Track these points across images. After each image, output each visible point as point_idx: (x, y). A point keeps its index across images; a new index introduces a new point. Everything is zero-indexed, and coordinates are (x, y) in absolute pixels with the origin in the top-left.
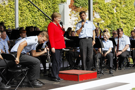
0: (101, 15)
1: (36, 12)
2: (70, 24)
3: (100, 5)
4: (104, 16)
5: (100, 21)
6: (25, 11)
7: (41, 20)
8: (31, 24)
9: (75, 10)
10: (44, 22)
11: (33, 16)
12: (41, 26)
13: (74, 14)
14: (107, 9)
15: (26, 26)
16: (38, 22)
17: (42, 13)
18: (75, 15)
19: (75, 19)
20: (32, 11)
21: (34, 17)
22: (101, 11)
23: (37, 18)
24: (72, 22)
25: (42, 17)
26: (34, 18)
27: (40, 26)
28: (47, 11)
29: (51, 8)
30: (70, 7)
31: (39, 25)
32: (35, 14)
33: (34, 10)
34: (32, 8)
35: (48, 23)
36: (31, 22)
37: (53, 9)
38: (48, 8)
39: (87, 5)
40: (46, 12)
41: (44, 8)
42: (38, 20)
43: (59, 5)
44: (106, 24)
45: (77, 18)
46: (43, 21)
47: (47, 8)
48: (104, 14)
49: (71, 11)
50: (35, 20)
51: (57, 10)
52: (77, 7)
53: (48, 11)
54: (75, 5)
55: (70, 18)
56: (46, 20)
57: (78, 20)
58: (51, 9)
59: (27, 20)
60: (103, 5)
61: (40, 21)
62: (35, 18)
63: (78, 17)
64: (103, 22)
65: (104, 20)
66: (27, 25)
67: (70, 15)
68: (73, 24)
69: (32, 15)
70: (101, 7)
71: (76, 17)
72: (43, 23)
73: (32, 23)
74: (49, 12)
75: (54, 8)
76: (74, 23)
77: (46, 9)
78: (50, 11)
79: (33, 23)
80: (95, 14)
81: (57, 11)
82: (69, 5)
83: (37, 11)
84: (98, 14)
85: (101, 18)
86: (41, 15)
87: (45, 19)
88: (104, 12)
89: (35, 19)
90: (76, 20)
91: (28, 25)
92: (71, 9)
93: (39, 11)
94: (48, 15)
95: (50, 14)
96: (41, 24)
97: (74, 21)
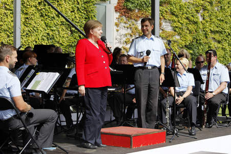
0: (175, 25)
2: (117, 41)
3: (172, 7)
4: (180, 28)
5: (172, 36)
6: (32, 16)
8: (43, 39)
9: (125, 16)
10: (67, 37)
11: (47, 26)
12: (63, 45)
13: (125, 23)
14: (186, 14)
15: (34, 43)
16: (57, 37)
17: (64, 20)
18: (126, 25)
19: (127, 33)
20: (46, 15)
22: (174, 18)
23: (54, 28)
24: (119, 38)
25: (64, 28)
26: (49, 28)
27: (61, 44)
28: (73, 17)
30: (117, 9)
31: (58, 42)
32: (52, 21)
33: (49, 14)
34: (46, 10)
35: (75, 38)
36: (43, 37)
37: (85, 12)
38: (76, 10)
39: (148, 7)
40: (73, 19)
41: (69, 10)
42: (57, 33)
43: (97, 6)
44: (183, 42)
45: (129, 30)
46: (66, 35)
47: (74, 11)
48: (181, 23)
50: (51, 33)
51: (93, 14)
52: (130, 10)
53: (75, 17)
54: (127, 7)
55: (117, 31)
56: (72, 33)
57: (132, 34)
58: (81, 12)
59: (37, 33)
62: (52, 28)
63: (131, 28)
64: (177, 38)
65: (180, 34)
66: (36, 42)
67: (117, 25)
68: (122, 41)
69: (45, 23)
71: (128, 28)
72: (67, 39)
73: (45, 38)
74: (78, 18)
76: (124, 39)
77: (71, 12)
78: (80, 16)
79: (47, 38)
80: (164, 24)
81: (93, 17)
82: (116, 5)
83: (55, 16)
84: (168, 24)
85: (175, 31)
86: (62, 24)
87: (71, 31)
89: (52, 30)
90: (129, 34)
91: (38, 41)
92: (118, 14)
93: (60, 16)
94: (76, 24)
95: (80, 22)
96: (62, 41)
97: (124, 35)
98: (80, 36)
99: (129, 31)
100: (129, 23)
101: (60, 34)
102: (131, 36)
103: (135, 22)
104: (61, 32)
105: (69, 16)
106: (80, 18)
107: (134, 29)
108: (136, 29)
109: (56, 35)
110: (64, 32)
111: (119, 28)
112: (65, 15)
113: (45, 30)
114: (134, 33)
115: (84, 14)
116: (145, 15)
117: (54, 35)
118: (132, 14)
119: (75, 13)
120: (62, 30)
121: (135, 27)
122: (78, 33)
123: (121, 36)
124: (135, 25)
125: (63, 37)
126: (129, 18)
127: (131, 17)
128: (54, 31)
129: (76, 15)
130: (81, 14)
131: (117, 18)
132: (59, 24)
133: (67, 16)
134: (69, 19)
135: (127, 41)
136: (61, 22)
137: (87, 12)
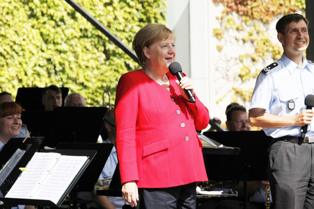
1: (62, 20)
2: (218, 75)
6: (9, 17)
8: (39, 75)
9: (238, 12)
10: (98, 69)
11: (46, 42)
12: (85, 87)
13: (238, 29)
15: (16, 82)
16: (71, 69)
17: (89, 26)
18: (241, 35)
19: (243, 53)
20: (43, 14)
21: (54, 43)
24: (224, 66)
25: (88, 45)
26: (51, 46)
27: (82, 84)
28: (110, 18)
29: (132, 4)
31: (75, 81)
32: (58, 29)
33: (51, 11)
35: (117, 71)
36: (38, 68)
37: (139, 6)
40: (109, 22)
42: (72, 58)
45: (248, 45)
46: (93, 63)
47: (111, 4)
50: (57, 59)
51: (158, 11)
53: (116, 18)
55: (220, 49)
56: (108, 58)
57: (255, 56)
58: (130, 6)
59: (21, 59)
61: (83, 64)
62: (59, 47)
63: (252, 42)
66: (20, 81)
67: (218, 35)
68: (231, 74)
69: (42, 34)
72: (96, 72)
73: (43, 72)
74: (122, 21)
75: (142, 3)
76: (237, 69)
77: (106, 5)
78: (127, 16)
81: (159, 16)
83: (66, 17)
87: (106, 52)
89: (60, 52)
90: (247, 56)
91: (24, 78)
92: (221, 8)
93: (78, 15)
94: (119, 34)
95: (127, 30)
96: (84, 76)
97: (236, 59)
98: (128, 66)
99: (249, 49)
100: (248, 29)
101: (80, 61)
102: (253, 60)
103: (261, 26)
104: (81, 55)
105: (100, 15)
106: (126, 19)
107: (261, 44)
108: (265, 42)
109: (70, 62)
110: (90, 56)
111: (222, 43)
112: (91, 14)
113: (43, 51)
114: (259, 52)
115: (137, 10)
116: (287, 7)
117: (64, 64)
118: (255, 7)
119: (114, 8)
120: (84, 50)
121: (264, 38)
122: (123, 57)
123: (229, 61)
124: (263, 34)
125: (87, 67)
126: (247, 15)
127: (252, 14)
128: (65, 52)
129: (117, 13)
130: (128, 9)
131: (217, 18)
132: (76, 37)
133: (95, 17)
134: (101, 22)
135: (243, 73)
136: (81, 30)
137: (143, 6)
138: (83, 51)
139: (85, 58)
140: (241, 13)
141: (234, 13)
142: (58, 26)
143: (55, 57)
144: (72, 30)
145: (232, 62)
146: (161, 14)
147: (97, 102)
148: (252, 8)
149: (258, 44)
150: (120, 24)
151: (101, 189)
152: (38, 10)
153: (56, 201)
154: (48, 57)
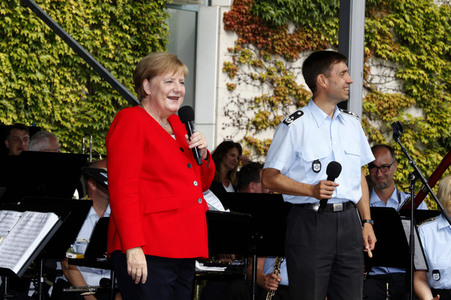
0: (409, 74)
1: (36, 42)
2: (228, 120)
3: (400, 21)
4: (424, 85)
5: (400, 109)
7: (63, 91)
8: (4, 109)
9: (256, 44)
10: (78, 105)
11: (15, 68)
12: (63, 128)
13: (255, 65)
14: (445, 41)
16: (45, 104)
17: (71, 52)
18: (260, 73)
19: (259, 95)
20: (15, 35)
21: (27, 71)
22: (408, 54)
23: (40, 76)
24: (236, 109)
25: (68, 75)
26: (22, 75)
27: (58, 123)
28: (97, 43)
29: (126, 27)
30: (231, 23)
31: (49, 119)
32: (33, 55)
33: (26, 32)
34: (14, 20)
36: (5, 102)
37: (134, 30)
38: (106, 23)
39: (326, 17)
40: (95, 48)
41: (86, 21)
42: (47, 90)
43: (170, 11)
44: (434, 130)
45: (266, 86)
46: (72, 98)
47: (99, 26)
48: (427, 71)
49: (233, 46)
50: (29, 91)
51: (157, 37)
52: (271, 25)
53: (104, 44)
54: (260, 16)
55: (231, 88)
56: (91, 93)
57: (274, 99)
58: (122, 30)
60: (420, 22)
61: (60, 98)
62: (32, 76)
63: (272, 82)
64: (414, 114)
65: (421, 104)
67: (230, 71)
68: (244, 120)
69: (11, 59)
70: (410, 28)
71: (262, 81)
72: (76, 109)
74: (111, 47)
75: (138, 26)
76: (251, 115)
77: (92, 27)
78: (118, 41)
79: (17, 105)
80: (374, 71)
81: (158, 45)
82: (227, 10)
83: (43, 39)
84: (387, 71)
85: (408, 93)
86: (64, 61)
87: (89, 85)
88: (424, 58)
89: (32, 82)
90: (264, 99)
92: (235, 37)
93: (58, 38)
94: (106, 64)
95: (117, 59)
96: (61, 114)
97: (251, 102)
98: (115, 103)
99: (267, 91)
100: (267, 65)
101: (56, 94)
102: (272, 104)
103: (285, 64)
104: (58, 87)
105: (85, 40)
106: (117, 46)
107: (282, 86)
108: (288, 83)
109: (44, 95)
110: (69, 89)
111: (234, 81)
112: (74, 37)
113: (12, 80)
114: (280, 96)
115: (131, 35)
116: (315, 42)
117: (37, 98)
118: (277, 40)
119: (103, 32)
120: (63, 81)
121: (286, 78)
122: (111, 93)
123: (242, 104)
124: (285, 74)
125: (65, 102)
126: (266, 50)
127: (273, 48)
128: (39, 82)
129: (106, 38)
130: (120, 35)
131: (230, 50)
132: (53, 65)
133: (78, 41)
134: (86, 48)
135: (259, 120)
136: (60, 56)
137: (138, 31)
138: (61, 83)
139: (64, 92)
140: (259, 46)
141: (251, 46)
142: (33, 51)
143: (26, 89)
144: (49, 56)
145: (246, 105)
146: (161, 41)
147: (76, 146)
148: (273, 41)
149: (278, 85)
150: (109, 51)
151: (74, 256)
152: (9, 29)
153: (16, 270)
154: (18, 87)
